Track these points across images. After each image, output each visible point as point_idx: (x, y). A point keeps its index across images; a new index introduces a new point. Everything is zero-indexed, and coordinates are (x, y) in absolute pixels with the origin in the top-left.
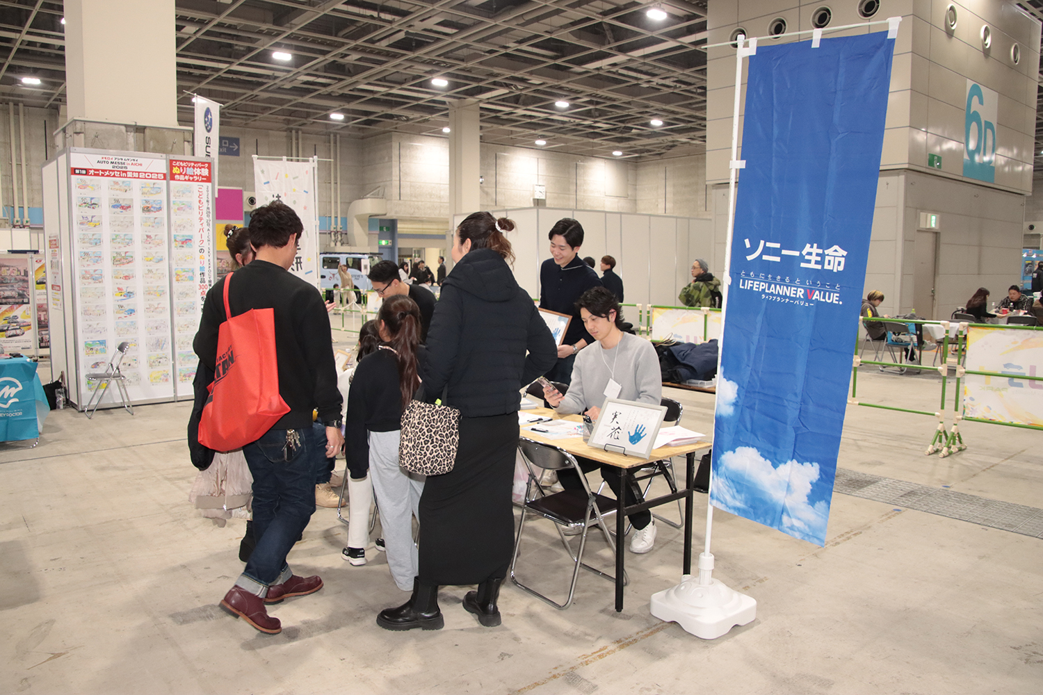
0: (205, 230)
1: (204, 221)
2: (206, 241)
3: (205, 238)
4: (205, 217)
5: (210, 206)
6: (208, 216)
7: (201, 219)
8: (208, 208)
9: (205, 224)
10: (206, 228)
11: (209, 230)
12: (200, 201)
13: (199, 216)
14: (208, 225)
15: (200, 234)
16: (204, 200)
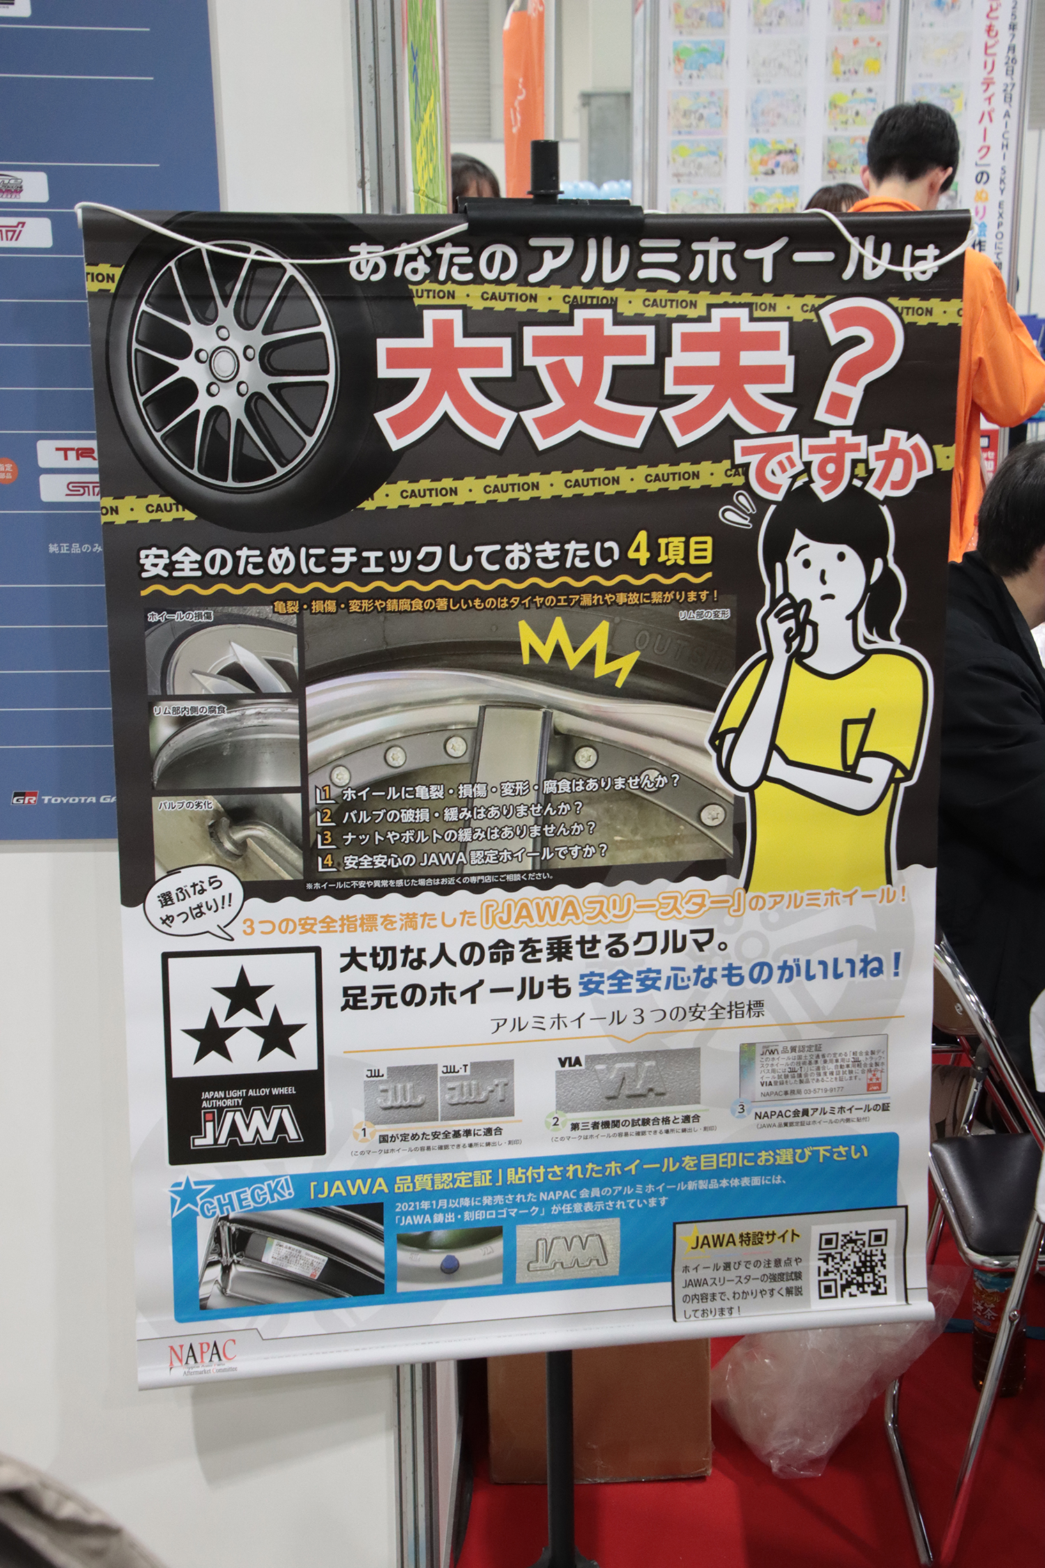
0: (998, 116)
1: (997, 89)
2: (996, 151)
3: (995, 141)
4: (1000, 76)
5: (1019, 42)
6: (1010, 72)
7: (988, 83)
8: (1012, 48)
9: (998, 101)
10: (999, 106)
11: (1007, 114)
12: (989, 29)
13: (984, 74)
14: (1008, 99)
15: (982, 127)
16: (1002, 26)
